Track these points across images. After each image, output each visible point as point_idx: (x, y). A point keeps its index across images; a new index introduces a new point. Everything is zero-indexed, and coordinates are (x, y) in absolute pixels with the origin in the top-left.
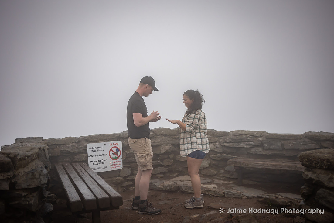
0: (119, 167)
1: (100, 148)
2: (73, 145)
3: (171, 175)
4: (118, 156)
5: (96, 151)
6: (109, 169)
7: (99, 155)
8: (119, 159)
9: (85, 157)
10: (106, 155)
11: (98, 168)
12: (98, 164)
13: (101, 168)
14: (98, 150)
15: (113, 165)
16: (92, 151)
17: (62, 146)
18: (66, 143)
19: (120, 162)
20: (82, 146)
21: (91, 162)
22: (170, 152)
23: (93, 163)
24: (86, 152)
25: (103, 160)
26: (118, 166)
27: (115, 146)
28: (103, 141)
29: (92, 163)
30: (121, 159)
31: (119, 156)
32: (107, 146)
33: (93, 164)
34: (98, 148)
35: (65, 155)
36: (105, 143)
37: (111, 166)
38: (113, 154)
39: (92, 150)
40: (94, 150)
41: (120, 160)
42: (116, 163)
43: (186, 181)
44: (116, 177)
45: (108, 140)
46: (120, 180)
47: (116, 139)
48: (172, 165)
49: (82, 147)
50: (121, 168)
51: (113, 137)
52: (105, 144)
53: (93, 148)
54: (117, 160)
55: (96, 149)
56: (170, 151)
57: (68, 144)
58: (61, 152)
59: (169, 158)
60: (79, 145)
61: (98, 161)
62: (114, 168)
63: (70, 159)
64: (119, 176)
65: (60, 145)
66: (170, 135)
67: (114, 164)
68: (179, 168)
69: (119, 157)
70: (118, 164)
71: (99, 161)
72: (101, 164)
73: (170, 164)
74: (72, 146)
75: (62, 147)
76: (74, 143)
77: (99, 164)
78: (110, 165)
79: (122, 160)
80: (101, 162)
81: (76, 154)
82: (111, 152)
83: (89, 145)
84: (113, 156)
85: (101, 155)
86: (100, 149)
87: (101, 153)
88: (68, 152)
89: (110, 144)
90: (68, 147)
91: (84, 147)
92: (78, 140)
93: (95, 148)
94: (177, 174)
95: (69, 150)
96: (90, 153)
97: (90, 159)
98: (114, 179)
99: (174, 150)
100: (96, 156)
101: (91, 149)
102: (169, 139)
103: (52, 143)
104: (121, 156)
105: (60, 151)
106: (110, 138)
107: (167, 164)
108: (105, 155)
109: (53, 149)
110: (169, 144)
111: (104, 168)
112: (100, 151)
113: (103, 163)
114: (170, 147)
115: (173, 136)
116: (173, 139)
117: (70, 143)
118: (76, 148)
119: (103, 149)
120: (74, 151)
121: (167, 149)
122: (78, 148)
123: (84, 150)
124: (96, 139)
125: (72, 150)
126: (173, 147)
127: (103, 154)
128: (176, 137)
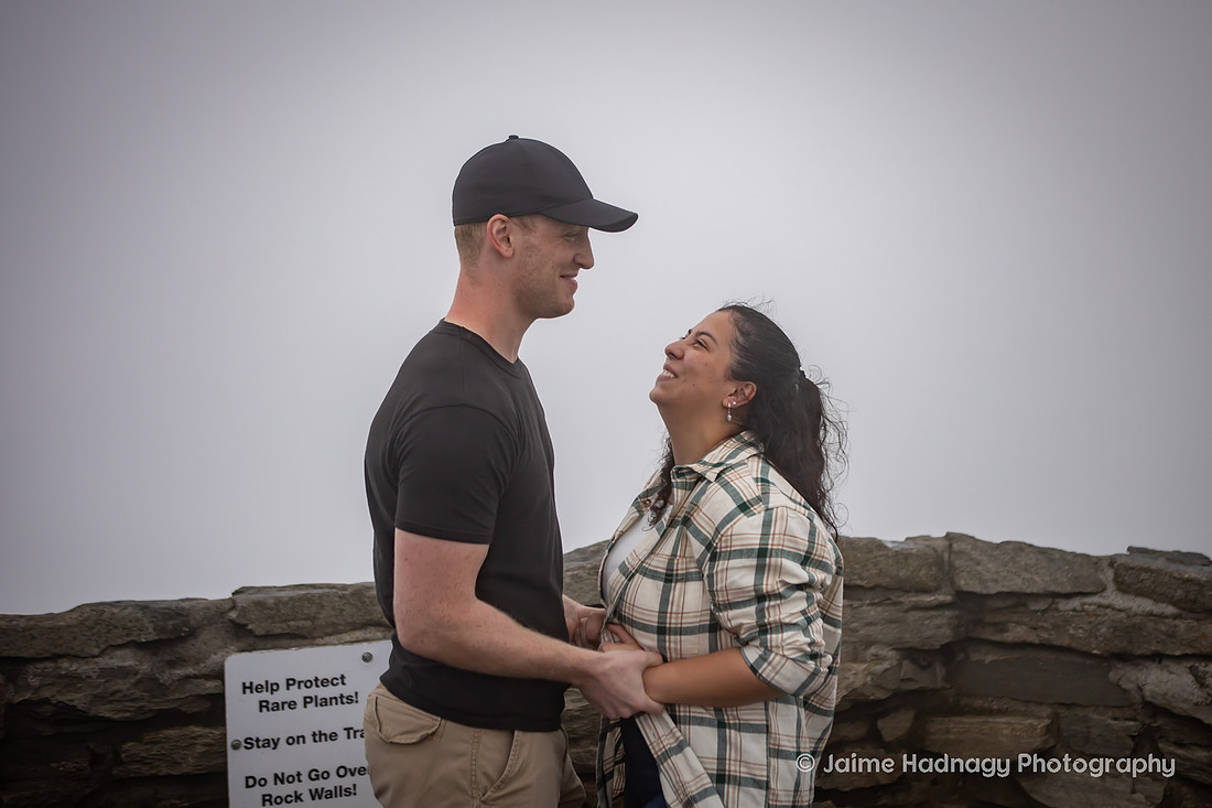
1: (325, 682)
2: (115, 663)
5: (292, 705)
7: (319, 736)
9: (201, 749)
12: (306, 796)
14: (307, 701)
16: (263, 705)
17: (31, 668)
18: (62, 652)
20: (191, 671)
21: (252, 782)
22: (878, 702)
23: (266, 790)
24: (213, 710)
25: (343, 771)
28: (359, 634)
29: (259, 791)
33: (267, 799)
34: (308, 684)
35: (47, 731)
36: (365, 648)
39: (265, 696)
40: (282, 695)
48: (898, 784)
49: (188, 678)
52: (367, 658)
53: (273, 688)
55: (297, 694)
56: (881, 695)
57: (76, 657)
60: (172, 664)
61: (304, 778)
63: (96, 760)
66: (887, 589)
71: (315, 775)
72: (330, 795)
74: (104, 672)
75: (34, 675)
76: (127, 652)
77: (316, 794)
80: (329, 784)
81: (138, 726)
83: (241, 667)
85: (333, 736)
86: (325, 692)
87: (332, 719)
88: (71, 716)
90: (73, 680)
91: (207, 677)
93: (290, 683)
95: (79, 699)
96: (241, 717)
97: (240, 765)
99: (912, 686)
100: (291, 741)
101: (259, 689)
102: (873, 613)
107: (862, 784)
110: (873, 650)
112: (325, 702)
113: (347, 795)
114: (880, 668)
115: (907, 592)
116: (906, 611)
117: (96, 651)
118: (138, 682)
119: (346, 690)
120: (120, 711)
121: (858, 684)
122: (151, 683)
123: (199, 696)
124: (300, 623)
125: (98, 698)
126: (908, 668)
127: (348, 729)
128: (928, 599)
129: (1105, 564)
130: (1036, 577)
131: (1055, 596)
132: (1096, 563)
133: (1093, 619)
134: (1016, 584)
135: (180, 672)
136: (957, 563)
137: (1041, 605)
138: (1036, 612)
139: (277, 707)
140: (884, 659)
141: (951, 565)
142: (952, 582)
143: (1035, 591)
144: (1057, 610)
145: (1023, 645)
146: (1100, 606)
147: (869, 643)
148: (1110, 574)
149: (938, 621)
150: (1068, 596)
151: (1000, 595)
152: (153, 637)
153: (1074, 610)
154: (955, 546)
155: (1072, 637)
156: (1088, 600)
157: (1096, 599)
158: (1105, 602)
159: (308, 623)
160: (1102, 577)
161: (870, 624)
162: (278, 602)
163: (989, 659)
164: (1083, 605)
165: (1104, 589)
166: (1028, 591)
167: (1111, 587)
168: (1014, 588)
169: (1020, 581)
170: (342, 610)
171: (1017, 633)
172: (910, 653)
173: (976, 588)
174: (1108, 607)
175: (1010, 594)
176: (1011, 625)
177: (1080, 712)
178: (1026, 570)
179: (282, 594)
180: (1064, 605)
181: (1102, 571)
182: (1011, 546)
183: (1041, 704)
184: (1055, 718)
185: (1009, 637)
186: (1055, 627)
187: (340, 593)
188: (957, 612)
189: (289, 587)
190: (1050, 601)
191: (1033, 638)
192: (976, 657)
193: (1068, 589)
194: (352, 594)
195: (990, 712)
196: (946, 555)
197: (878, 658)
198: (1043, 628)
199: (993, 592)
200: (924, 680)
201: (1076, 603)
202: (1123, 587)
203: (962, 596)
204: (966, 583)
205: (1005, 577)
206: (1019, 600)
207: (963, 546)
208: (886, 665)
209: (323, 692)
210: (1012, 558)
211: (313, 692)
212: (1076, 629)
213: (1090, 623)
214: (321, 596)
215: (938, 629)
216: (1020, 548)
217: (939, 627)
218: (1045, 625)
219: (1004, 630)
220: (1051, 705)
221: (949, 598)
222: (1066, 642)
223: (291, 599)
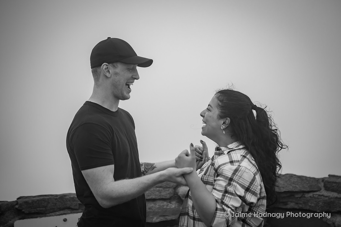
28: (62, 212)
36: (64, 217)
45: (73, 210)
52: (65, 220)
83: (20, 225)
106: (80, 205)
124: (41, 209)
129: (321, 181)
130: (297, 186)
131: (304, 192)
132: (318, 181)
133: (317, 200)
134: (290, 188)
137: (299, 196)
138: (298, 198)
143: (297, 190)
144: (305, 197)
145: (294, 210)
146: (319, 195)
148: (322, 184)
150: (309, 192)
151: (285, 192)
153: (310, 197)
155: (310, 206)
156: (315, 193)
157: (318, 193)
159: (44, 209)
160: (320, 185)
162: (33, 201)
164: (313, 195)
165: (321, 189)
166: (295, 191)
167: (323, 188)
168: (290, 190)
169: (291, 187)
170: (56, 204)
171: (291, 205)
174: (322, 195)
175: (288, 192)
176: (289, 203)
178: (293, 183)
179: (34, 199)
180: (307, 195)
181: (320, 183)
182: (288, 175)
185: (288, 207)
186: (304, 203)
187: (55, 198)
189: (37, 196)
190: (302, 194)
191: (297, 207)
193: (308, 190)
194: (59, 198)
198: (300, 204)
199: (283, 191)
201: (311, 194)
202: (327, 189)
205: (286, 186)
206: (291, 194)
210: (288, 179)
212: (311, 203)
213: (316, 201)
214: (48, 199)
216: (291, 176)
218: (301, 202)
219: (286, 204)
222: (308, 208)
223: (38, 200)
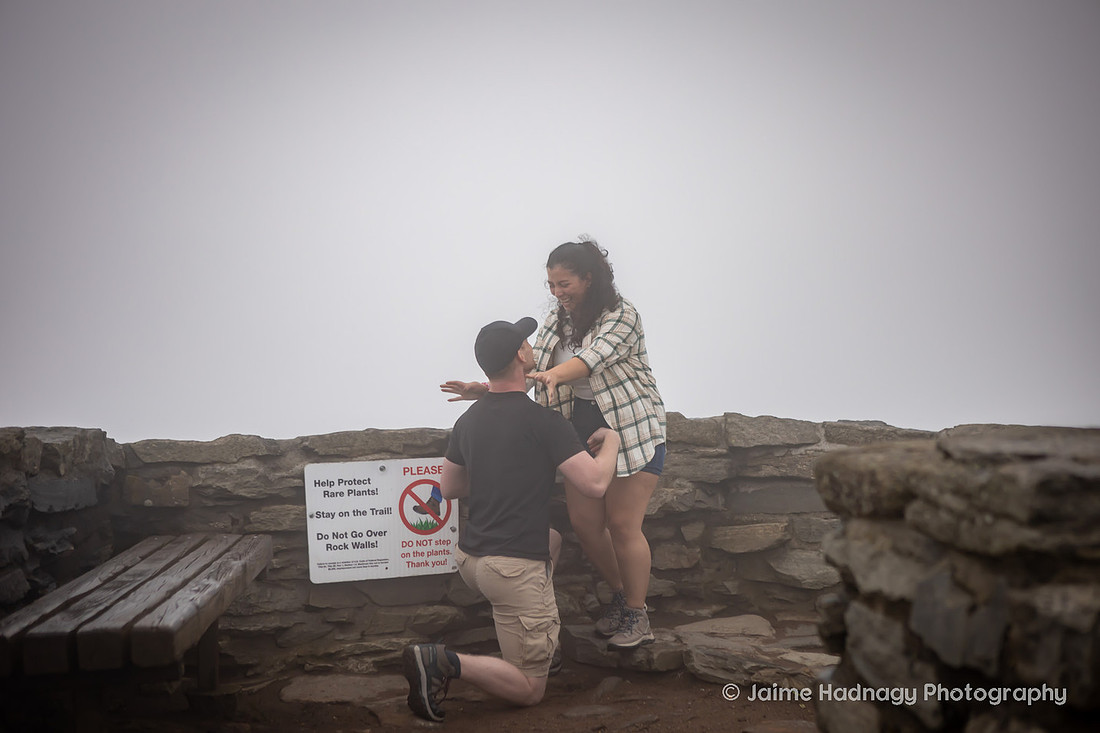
0: (444, 563)
1: (359, 482)
2: (246, 466)
3: (687, 612)
4: (439, 520)
5: (342, 494)
6: (398, 569)
7: (356, 513)
8: (445, 533)
9: (293, 517)
10: (387, 511)
11: (347, 565)
12: (350, 546)
13: (362, 564)
14: (350, 492)
15: (416, 554)
16: (326, 494)
17: (200, 469)
18: (215, 459)
19: (448, 542)
20: (284, 474)
21: (320, 536)
22: (681, 514)
23: (328, 542)
24: (299, 494)
25: (370, 533)
26: (441, 558)
27: (427, 476)
28: (376, 456)
29: (324, 542)
30: (453, 530)
31: (442, 517)
32: (390, 478)
33: (329, 547)
34: (350, 483)
35: (210, 504)
36: (381, 463)
37: (408, 559)
38: (415, 508)
39: (327, 488)
40: (336, 489)
41: (449, 534)
42: (428, 548)
43: (737, 635)
44: (431, 603)
45: (395, 454)
46: (446, 616)
47: (433, 450)
48: (695, 569)
49: (283, 478)
50: (454, 568)
51: (419, 442)
52: (382, 469)
53: (331, 484)
54: (435, 537)
55: (344, 488)
56: (683, 509)
57: (224, 463)
58: (195, 491)
59: (679, 537)
60: (275, 470)
61: (349, 535)
62: (419, 565)
63: (234, 522)
64: (445, 602)
65: (191, 466)
66: (685, 443)
67: (420, 549)
68: (728, 584)
69: (442, 523)
70: (437, 553)
71: (355, 535)
72: (363, 546)
73: (686, 564)
74: (240, 471)
75: (201, 473)
76: (251, 461)
77: (355, 546)
78: (404, 555)
79: (455, 537)
80: (363, 540)
81: (258, 502)
82: (410, 502)
83: (313, 472)
84: (414, 518)
85: (364, 513)
86: (359, 488)
87: (364, 503)
88: (223, 495)
89: (405, 470)
90: (224, 476)
91: (293, 477)
92: (269, 450)
93: (340, 481)
94: (715, 608)
95: (228, 485)
96: (314, 500)
97: (314, 527)
98: (421, 611)
99: (703, 506)
100: (341, 514)
101: (323, 484)
102: (676, 457)
103: (160, 458)
104: (454, 520)
105: (191, 488)
106: (405, 445)
107: (672, 566)
108: (382, 512)
109: (162, 480)
110: (677, 481)
111: (374, 563)
112: (359, 493)
113: (373, 545)
114: (682, 492)
115: (698, 446)
116: (698, 458)
117: (235, 460)
118: (257, 478)
119: (371, 487)
120: (249, 493)
121: (669, 500)
122: (264, 478)
123: (291, 487)
124: (344, 449)
125: (238, 485)
126: (700, 495)
127: (372, 510)
128: (711, 450)
129: (820, 426)
130: (778, 436)
131: (790, 446)
132: (815, 427)
133: (812, 459)
134: (766, 440)
135: (278, 474)
136: (730, 430)
137: (782, 453)
138: (778, 457)
139: (333, 495)
140: (684, 487)
141: (726, 431)
142: (727, 440)
143: (777, 444)
144: (791, 455)
145: (772, 479)
146: (816, 451)
147: (675, 477)
148: (823, 432)
149: (719, 465)
150: (798, 446)
151: (756, 447)
152: (265, 453)
153: (801, 454)
154: (729, 420)
155: (800, 470)
156: (810, 448)
157: (814, 447)
158: (820, 448)
159: (348, 449)
160: (818, 434)
161: (676, 465)
163: (752, 490)
164: (806, 451)
165: (819, 441)
166: (773, 444)
167: (823, 439)
168: (765, 443)
169: (768, 438)
171: (767, 470)
172: (700, 484)
173: (743, 445)
174: (822, 450)
175: (763, 447)
176: (764, 467)
177: (805, 517)
178: (772, 432)
180: (795, 452)
181: (819, 431)
182: (764, 419)
183: (782, 514)
184: (791, 522)
185: (762, 473)
186: (790, 465)
188: (730, 460)
190: (787, 449)
191: (776, 473)
192: (743, 490)
193: (798, 442)
195: (753, 522)
196: (723, 426)
197: (681, 486)
198: (783, 467)
199: (752, 446)
200: (710, 504)
201: (802, 450)
202: (830, 439)
203: (733, 451)
204: (735, 442)
205: (759, 437)
206: (768, 449)
207: (734, 420)
208: (686, 491)
209: (358, 488)
210: (763, 426)
211: (353, 487)
212: (802, 465)
213: (810, 461)
215: (718, 470)
216: (769, 419)
217: (719, 469)
218: (784, 464)
219: (758, 468)
220: (788, 515)
221: (725, 451)
222: (796, 473)
